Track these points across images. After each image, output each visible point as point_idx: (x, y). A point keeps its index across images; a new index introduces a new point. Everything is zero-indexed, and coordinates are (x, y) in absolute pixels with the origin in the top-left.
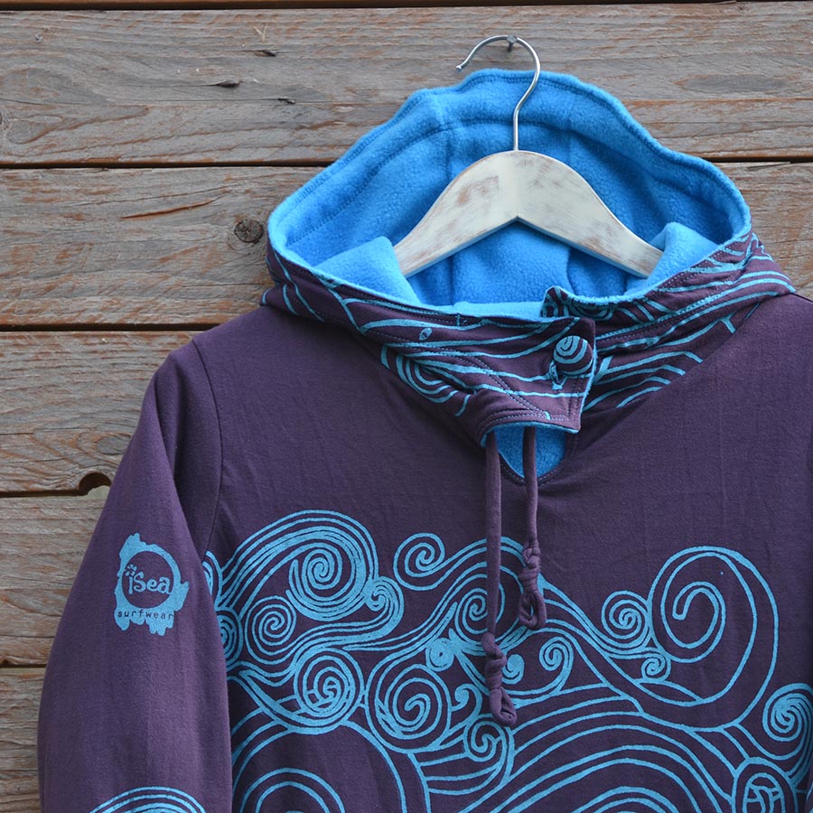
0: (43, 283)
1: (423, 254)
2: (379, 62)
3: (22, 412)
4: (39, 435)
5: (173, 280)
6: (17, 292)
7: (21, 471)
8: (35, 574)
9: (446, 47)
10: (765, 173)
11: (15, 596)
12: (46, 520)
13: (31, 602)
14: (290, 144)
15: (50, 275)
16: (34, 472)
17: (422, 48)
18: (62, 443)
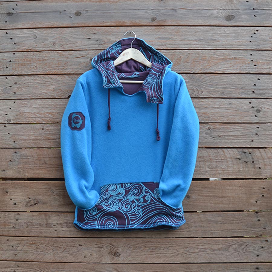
0: (62, 68)
1: (117, 63)
2: (111, 35)
3: (59, 86)
4: (62, 90)
5: (81, 67)
6: (59, 69)
7: (59, 95)
8: (62, 110)
9: (121, 33)
10: (168, 52)
11: (59, 113)
12: (63, 102)
13: (61, 114)
14: (98, 47)
15: (63, 67)
16: (61, 95)
17: (118, 33)
18: (65, 91)
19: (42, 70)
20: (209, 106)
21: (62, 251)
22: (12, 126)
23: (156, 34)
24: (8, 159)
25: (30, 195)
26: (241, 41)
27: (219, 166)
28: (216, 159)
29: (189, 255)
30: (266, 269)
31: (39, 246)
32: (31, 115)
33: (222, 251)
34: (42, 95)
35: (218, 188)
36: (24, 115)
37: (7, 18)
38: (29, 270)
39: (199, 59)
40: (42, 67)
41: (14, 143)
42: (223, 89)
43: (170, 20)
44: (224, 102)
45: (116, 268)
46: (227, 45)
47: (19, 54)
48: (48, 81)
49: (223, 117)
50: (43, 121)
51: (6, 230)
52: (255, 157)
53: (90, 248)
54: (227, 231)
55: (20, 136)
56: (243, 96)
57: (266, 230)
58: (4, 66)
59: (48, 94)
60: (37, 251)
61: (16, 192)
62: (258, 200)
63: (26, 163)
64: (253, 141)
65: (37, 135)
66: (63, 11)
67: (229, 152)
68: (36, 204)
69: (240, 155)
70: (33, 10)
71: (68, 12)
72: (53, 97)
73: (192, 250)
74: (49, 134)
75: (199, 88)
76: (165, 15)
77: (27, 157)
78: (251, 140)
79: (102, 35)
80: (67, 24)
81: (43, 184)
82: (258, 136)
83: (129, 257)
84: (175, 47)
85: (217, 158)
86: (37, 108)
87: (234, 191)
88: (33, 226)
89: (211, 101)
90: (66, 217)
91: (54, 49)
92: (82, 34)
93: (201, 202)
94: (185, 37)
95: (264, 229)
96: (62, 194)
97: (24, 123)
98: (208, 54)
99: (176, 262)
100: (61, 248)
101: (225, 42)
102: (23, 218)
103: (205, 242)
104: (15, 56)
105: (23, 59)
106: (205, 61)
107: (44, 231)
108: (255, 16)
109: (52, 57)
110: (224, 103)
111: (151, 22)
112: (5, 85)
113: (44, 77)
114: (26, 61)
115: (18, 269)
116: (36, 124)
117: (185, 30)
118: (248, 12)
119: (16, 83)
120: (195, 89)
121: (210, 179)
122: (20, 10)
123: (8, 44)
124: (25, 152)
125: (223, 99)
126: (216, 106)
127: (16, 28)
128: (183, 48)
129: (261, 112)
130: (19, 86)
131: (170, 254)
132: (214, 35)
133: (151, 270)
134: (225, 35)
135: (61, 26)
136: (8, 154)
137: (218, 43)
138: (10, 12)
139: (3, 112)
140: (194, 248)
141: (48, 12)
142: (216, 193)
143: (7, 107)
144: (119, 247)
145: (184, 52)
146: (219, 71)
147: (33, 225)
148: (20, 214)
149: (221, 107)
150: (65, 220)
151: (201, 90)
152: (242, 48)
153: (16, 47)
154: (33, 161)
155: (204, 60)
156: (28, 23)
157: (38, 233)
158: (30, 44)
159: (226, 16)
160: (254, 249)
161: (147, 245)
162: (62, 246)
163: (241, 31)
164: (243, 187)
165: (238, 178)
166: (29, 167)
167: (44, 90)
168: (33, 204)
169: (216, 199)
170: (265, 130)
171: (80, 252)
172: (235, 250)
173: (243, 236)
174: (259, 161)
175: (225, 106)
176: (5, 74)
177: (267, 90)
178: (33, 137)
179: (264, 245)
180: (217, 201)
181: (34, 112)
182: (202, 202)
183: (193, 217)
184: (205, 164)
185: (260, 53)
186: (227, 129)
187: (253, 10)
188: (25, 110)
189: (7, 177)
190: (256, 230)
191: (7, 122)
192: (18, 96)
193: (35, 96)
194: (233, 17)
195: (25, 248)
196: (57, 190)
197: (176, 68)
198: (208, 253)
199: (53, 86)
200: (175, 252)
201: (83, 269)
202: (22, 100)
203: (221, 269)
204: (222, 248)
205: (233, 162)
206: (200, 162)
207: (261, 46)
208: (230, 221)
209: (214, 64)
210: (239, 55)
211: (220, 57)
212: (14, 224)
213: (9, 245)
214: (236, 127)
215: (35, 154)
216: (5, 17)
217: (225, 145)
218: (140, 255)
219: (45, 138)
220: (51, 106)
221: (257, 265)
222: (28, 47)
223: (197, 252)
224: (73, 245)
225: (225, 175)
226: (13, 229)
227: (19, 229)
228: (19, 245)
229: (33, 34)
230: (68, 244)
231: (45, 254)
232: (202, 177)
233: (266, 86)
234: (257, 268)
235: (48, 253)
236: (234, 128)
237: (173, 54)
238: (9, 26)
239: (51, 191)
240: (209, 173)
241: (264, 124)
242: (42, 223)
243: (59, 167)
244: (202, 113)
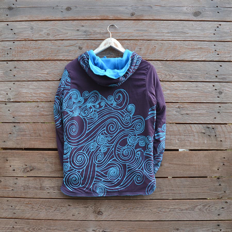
0: (55, 55)
2: (96, 27)
3: (52, 71)
4: (54, 73)
5: (71, 54)
6: (52, 56)
7: (52, 78)
9: (105, 25)
10: (145, 42)
11: (51, 93)
12: (55, 84)
13: (54, 94)
14: (86, 37)
15: (56, 54)
16: (54, 78)
17: (102, 25)
18: (57, 74)
19: (37, 56)
20: (179, 88)
21: (54, 210)
22: (12, 104)
23: (135, 27)
24: (8, 132)
25: (26, 163)
26: (207, 34)
27: (187, 139)
28: (185, 133)
29: (161, 214)
30: (226, 226)
31: (34, 206)
32: (28, 95)
33: (189, 211)
34: (37, 78)
35: (186, 158)
36: (22, 94)
37: (8, 12)
38: (26, 226)
39: (171, 48)
40: (38, 54)
41: (13, 118)
42: (191, 74)
43: (147, 15)
44: (192, 85)
45: (99, 225)
46: (194, 37)
47: (18, 42)
48: (43, 66)
49: (191, 97)
50: (38, 100)
51: (6, 192)
52: (217, 131)
53: (78, 208)
54: (193, 194)
55: (19, 112)
56: (208, 80)
57: (226, 193)
58: (5, 53)
59: (42, 77)
60: (32, 210)
61: (15, 160)
62: (219, 168)
63: (23, 135)
64: (215, 118)
65: (33, 112)
66: (56, 6)
67: (195, 127)
68: (32, 170)
69: (205, 130)
70: (30, 6)
71: (60, 7)
72: (47, 79)
73: (163, 210)
74: (44, 111)
75: (171, 73)
76: (142, 11)
77: (24, 131)
78: (214, 117)
79: (89, 27)
80: (59, 18)
81: (37, 154)
82: (220, 114)
83: (110, 216)
84: (150, 38)
85: (185, 132)
86: (33, 89)
87: (200, 160)
88: (29, 189)
89: (181, 84)
90: (58, 181)
91: (48, 38)
92: (72, 26)
93: (171, 169)
94: (159, 30)
95: (224, 193)
96: (54, 162)
97: (22, 102)
98: (178, 44)
99: (150, 220)
100: (53, 207)
101: (193, 34)
102: (21, 182)
103: (175, 203)
104: (15, 44)
105: (22, 47)
106: (176, 50)
107: (38, 193)
108: (218, 12)
109: (46, 45)
110: (192, 86)
111: (131, 16)
112: (6, 69)
113: (40, 63)
114: (24, 48)
115: (16, 226)
116: (32, 103)
117: (159, 23)
118: (213, 9)
119: (15, 68)
120: (167, 73)
121: (179, 150)
122: (19, 5)
123: (9, 34)
124: (23, 126)
125: (190, 83)
126: (185, 88)
127: (16, 20)
128: (157, 39)
129: (222, 94)
130: (18, 70)
131: (145, 213)
132: (184, 28)
133: (129, 227)
134: (193, 29)
135: (54, 19)
136: (8, 127)
137: (187, 35)
138: (10, 7)
139: (4, 92)
140: (166, 208)
141: (43, 7)
142: (184, 162)
143: (7, 88)
144: (102, 207)
145: (158, 42)
146: (187, 59)
147: (29, 188)
148: (18, 178)
149: (189, 89)
150: (56, 184)
151: (172, 75)
152: (207, 39)
153: (16, 37)
154: (29, 133)
155: (175, 49)
156: (26, 17)
157: (33, 195)
158: (28, 34)
159: (194, 12)
160: (215, 209)
161: (126, 205)
162: (54, 206)
163: (207, 25)
164: (207, 157)
165: (203, 149)
166: (26, 139)
167: (39, 73)
168: (29, 170)
169: (185, 167)
170: (226, 109)
171: (69, 211)
172: (200, 210)
173: (207, 198)
174: (220, 135)
175: (193, 89)
176: (6, 60)
177: (228, 75)
178: (30, 114)
179: (225, 206)
180: (185, 168)
181: (31, 92)
182: (172, 170)
183: (164, 182)
184: (175, 137)
185: (222, 43)
186: (194, 107)
187: (217, 8)
188: (23, 90)
189: (7, 147)
190: (217, 193)
191: (8, 100)
192: (17, 78)
193: (31, 79)
194: (200, 13)
195: (22, 208)
196: (50, 159)
197: (151, 56)
198: (177, 213)
199: (46, 70)
200: (149, 212)
201: (72, 225)
202: (21, 82)
203: (188, 226)
204: (189, 208)
205: (199, 136)
206: (171, 135)
207: (223, 38)
208: (196, 185)
209: (183, 53)
210: (205, 45)
211: (189, 47)
212: (13, 187)
213: (9, 205)
214: (201, 106)
215: (31, 128)
216: (6, 11)
217: (192, 121)
218: (120, 214)
219: (39, 114)
220: (45, 87)
221: (218, 223)
222: (26, 37)
223: (168, 211)
224: (63, 206)
225: (192, 146)
226: (13, 192)
227: (17, 191)
228: (17, 205)
229: (30, 26)
230: (59, 204)
231: (39, 212)
232: (172, 149)
233: (227, 72)
234: (218, 225)
235: (42, 212)
236: (200, 107)
237: (149, 43)
238: (10, 19)
239: (45, 159)
240: (178, 145)
241: (225, 104)
242: (37, 186)
243: (51, 139)
244: (173, 94)
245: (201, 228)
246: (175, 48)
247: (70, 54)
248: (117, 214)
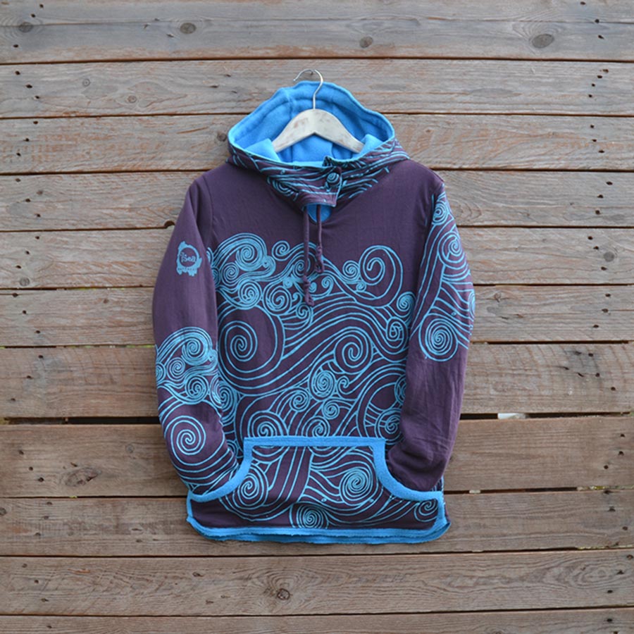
0: (151, 156)
1: (282, 145)
2: (266, 78)
3: (144, 200)
4: (150, 208)
5: (195, 154)
6: (142, 159)
7: (144, 220)
8: (150, 256)
9: (289, 73)
10: (400, 118)
11: (143, 264)
12: (153, 237)
13: (149, 266)
14: (236, 107)
15: (154, 153)
16: (148, 220)
17: (282, 74)
18: (158, 210)
19: (102, 161)
20: (495, 245)
21: (155, 588)
22: (32, 294)
23: (372, 77)
24: (23, 373)
25: (76, 458)
26: (570, 96)
27: (519, 385)
28: (513, 368)
29: (453, 592)
30: (629, 622)
31: (99, 579)
32: (79, 269)
33: (529, 582)
34: (102, 220)
35: (517, 437)
36: (59, 267)
37: (18, 38)
39: (471, 135)
40: (103, 154)
41: (37, 334)
42: (527, 206)
43: (405, 45)
44: (530, 235)
45: (282, 627)
46: (536, 104)
47: (47, 122)
48: (117, 188)
49: (528, 270)
50: (105, 282)
52: (601, 363)
53: (220, 580)
54: (539, 535)
55: (52, 317)
56: (574, 221)
57: (628, 531)
58: (11, 151)
59: (116, 218)
60: (94, 590)
61: (44, 451)
62: (609, 463)
63: (66, 382)
64: (596, 326)
65: (92, 316)
66: (152, 21)
67: (541, 352)
68: (91, 478)
69: (568, 358)
70: (81, 19)
71: (164, 24)
72: (129, 225)
73: (458, 582)
74: (121, 313)
75: (472, 203)
76: (392, 32)
77: (68, 369)
78: (593, 323)
79: (247, 79)
80: (162, 53)
81: (106, 432)
82: (610, 314)
83: (312, 602)
84: (415, 109)
85: (515, 366)
86: (90, 252)
87: (555, 443)
88: (85, 532)
90: (164, 509)
91: (131, 111)
92: (198, 76)
93: (478, 470)
94: (439, 85)
95: (623, 531)
96: (153, 454)
97: (62, 288)
98: (493, 124)
99: (421, 611)
100: (152, 581)
101: (532, 97)
102: (62, 513)
103: (489, 563)
104: (39, 127)
105: (59, 136)
106: (486, 140)
107: (111, 541)
108: (600, 37)
109: (127, 129)
110: (530, 238)
111: (361, 49)
113: (109, 179)
114: (64, 139)
116: (90, 290)
117: (440, 67)
118: (585, 27)
119: (40, 193)
120: (462, 205)
121: (500, 416)
122: (50, 18)
123: (21, 99)
124: (63, 356)
125: (527, 230)
126: (512, 246)
127: (40, 60)
128: (434, 110)
129: (615, 260)
130: (48, 198)
131: (407, 592)
132: (506, 81)
133: (363, 630)
134: (533, 81)
135: (149, 56)
136: (24, 360)
137: (515, 98)
138: (25, 23)
139: (9, 262)
140: (465, 576)
141: (117, 24)
142: (512, 448)
143: (19, 249)
144: (288, 578)
145: (436, 120)
146: (517, 164)
147: (85, 529)
148: (53, 502)
149: (523, 248)
150: (159, 516)
151: (476, 209)
152: (571, 111)
153: (41, 106)
154: (83, 376)
155: (485, 138)
156: (69, 50)
157: (96, 547)
158: (75, 99)
159: (534, 37)
160: (601, 577)
161: (353, 571)
162: (154, 576)
163: (569, 72)
164: (577, 434)
165: (565, 411)
166: (73, 391)
167: (107, 209)
168: (83, 478)
169: (514, 463)
170: (624, 301)
171: (196, 592)
172: (557, 580)
173: (576, 547)
174: (610, 373)
175: (533, 246)
176: (14, 171)
177: (629, 208)
178: (83, 321)
179: (625, 566)
180: (515, 465)
181: (84, 262)
182: (481, 470)
183: (460, 505)
184: (488, 380)
185: (612, 122)
186: (538, 298)
187: (596, 24)
188: (63, 257)
189: (20, 415)
190: (605, 531)
191: (21, 284)
192: (45, 222)
193: (86, 223)
194: (551, 38)
195: (66, 585)
196: (140, 446)
197: (419, 158)
198: (495, 588)
199: (128, 200)
200: (419, 587)
201: (205, 630)
202: (57, 233)
203: (525, 624)
204: (528, 575)
205: (552, 375)
206: (475, 375)
207: (614, 107)
208: (547, 512)
209: (506, 148)
210: (564, 125)
211: (522, 132)
212: (38, 526)
213: (29, 576)
214: (558, 294)
215: (87, 361)
216: (13, 33)
217: (532, 336)
218: (337, 595)
219: (110, 322)
220: (124, 248)
221: (609, 614)
222: (70, 107)
223: (471, 585)
224: (181, 576)
225: (534, 405)
226: (38, 540)
227: (50, 538)
228: (52, 576)
229: (81, 76)
230: (168, 573)
231: (114, 596)
232: (480, 412)
233: (625, 199)
234: (610, 620)
235: (121, 595)
236: (554, 295)
237: (411, 123)
238: (24, 57)
239: (127, 448)
240: (496, 401)
241: (622, 287)
242: (106, 524)
243: (145, 390)
244: (480, 262)
245: (561, 629)
246: (483, 136)
247: (193, 153)
248: (330, 595)
